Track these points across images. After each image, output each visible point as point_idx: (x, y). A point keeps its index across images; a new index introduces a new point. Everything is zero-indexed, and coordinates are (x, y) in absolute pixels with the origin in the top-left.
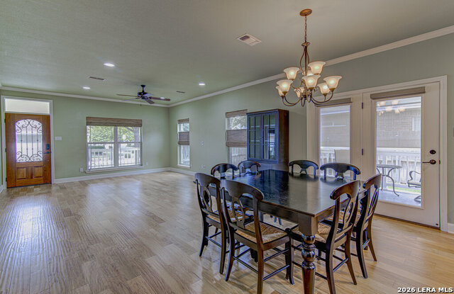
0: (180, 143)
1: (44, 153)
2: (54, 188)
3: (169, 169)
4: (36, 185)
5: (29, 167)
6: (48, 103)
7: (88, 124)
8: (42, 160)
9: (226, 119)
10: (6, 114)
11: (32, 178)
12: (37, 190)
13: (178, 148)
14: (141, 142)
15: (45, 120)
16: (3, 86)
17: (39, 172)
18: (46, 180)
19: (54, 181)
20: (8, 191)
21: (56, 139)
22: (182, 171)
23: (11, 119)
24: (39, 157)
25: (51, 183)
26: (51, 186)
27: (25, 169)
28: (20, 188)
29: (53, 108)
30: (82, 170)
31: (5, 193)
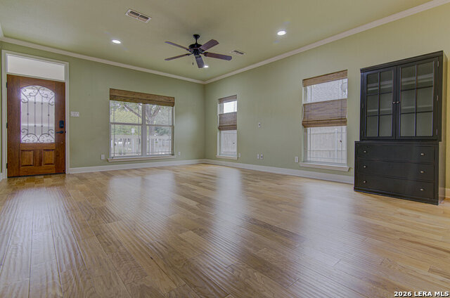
0: (221, 128)
1: (56, 133)
2: (68, 180)
3: (204, 161)
4: (46, 175)
5: (38, 150)
6: (63, 67)
7: (113, 97)
8: (53, 141)
9: (303, 88)
10: (9, 76)
11: (40, 165)
12: (49, 180)
13: (218, 134)
14: (173, 126)
15: (59, 87)
16: (5, 36)
17: (50, 157)
18: (59, 168)
19: (69, 170)
20: (8, 181)
21: (73, 114)
22: (223, 163)
23: (15, 82)
24: (49, 138)
25: (65, 173)
26: (64, 176)
27: (32, 153)
28: (26, 178)
29: (70, 72)
30: (103, 157)
31: (5, 184)
